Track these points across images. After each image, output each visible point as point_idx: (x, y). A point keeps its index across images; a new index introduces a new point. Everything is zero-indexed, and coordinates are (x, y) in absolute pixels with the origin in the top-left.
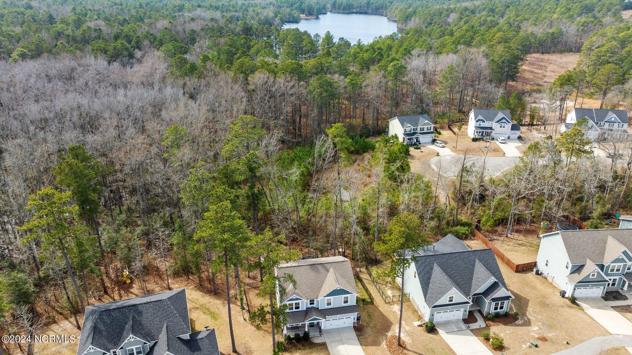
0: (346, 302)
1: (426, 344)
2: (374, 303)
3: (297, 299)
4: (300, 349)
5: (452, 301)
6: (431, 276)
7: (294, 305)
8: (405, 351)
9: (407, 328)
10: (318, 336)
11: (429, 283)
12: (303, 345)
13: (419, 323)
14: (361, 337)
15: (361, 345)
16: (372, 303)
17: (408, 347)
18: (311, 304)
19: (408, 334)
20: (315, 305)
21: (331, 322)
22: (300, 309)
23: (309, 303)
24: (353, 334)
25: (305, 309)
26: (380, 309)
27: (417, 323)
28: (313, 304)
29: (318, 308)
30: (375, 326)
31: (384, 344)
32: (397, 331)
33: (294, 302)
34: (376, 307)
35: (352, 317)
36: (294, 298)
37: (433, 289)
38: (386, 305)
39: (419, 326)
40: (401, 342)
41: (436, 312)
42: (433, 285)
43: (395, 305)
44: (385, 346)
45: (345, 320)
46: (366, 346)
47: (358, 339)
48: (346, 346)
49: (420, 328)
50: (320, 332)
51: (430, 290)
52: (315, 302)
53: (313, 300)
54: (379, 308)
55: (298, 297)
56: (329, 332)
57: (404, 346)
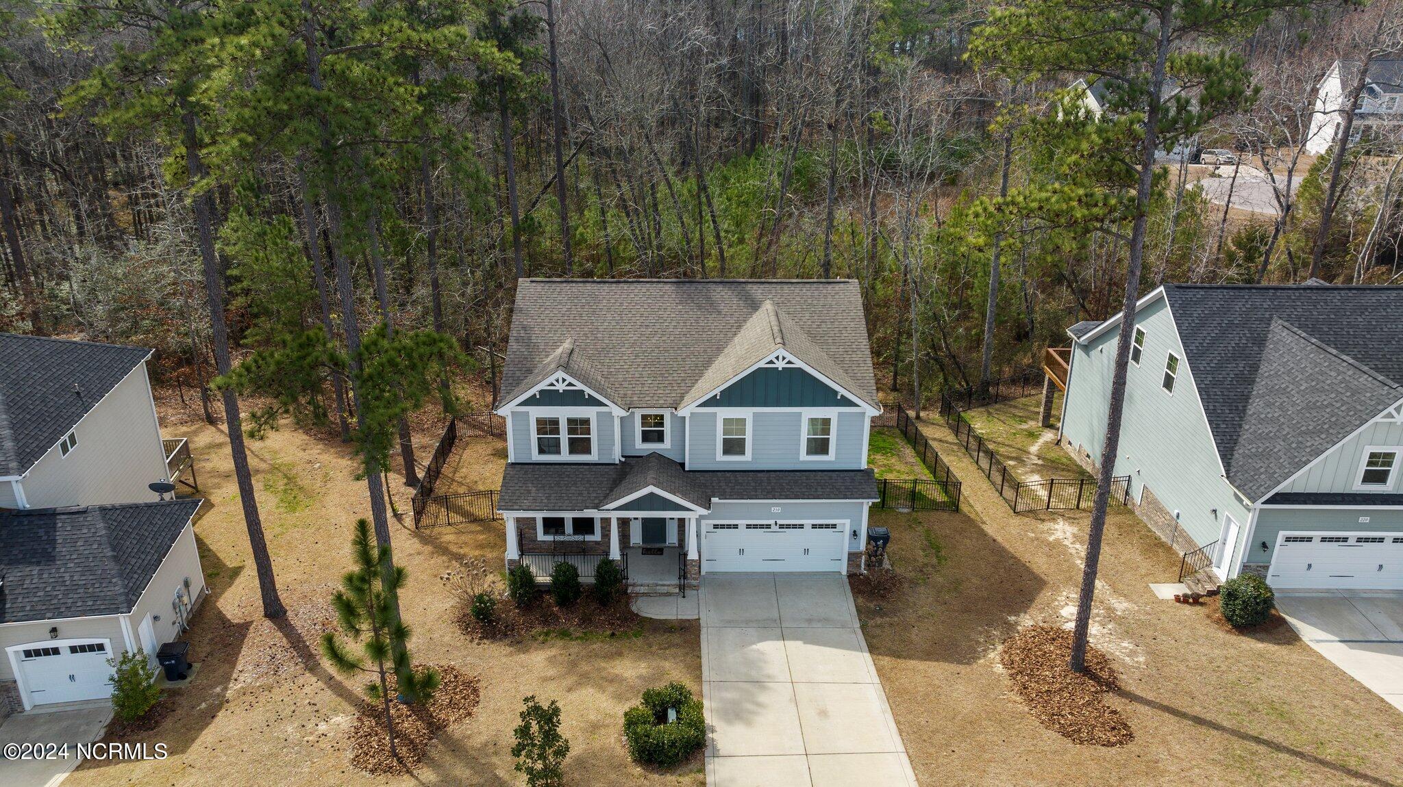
0: (819, 446)
1: (1232, 677)
2: (964, 507)
3: (575, 398)
4: (564, 634)
5: (1381, 477)
6: (1255, 368)
7: (563, 427)
8: (1112, 701)
9: (1121, 606)
10: (668, 594)
11: (1246, 398)
12: (586, 621)
13: (1182, 589)
14: (879, 620)
15: (872, 649)
16: (953, 506)
17: (1129, 682)
18: (646, 437)
19: (1125, 627)
20: (665, 447)
21: (742, 537)
22: (593, 457)
23: (638, 429)
24: (845, 606)
25: (616, 456)
26: (990, 529)
27: (1168, 591)
28: (660, 437)
29: (682, 465)
30: (955, 585)
31: (994, 660)
32: (1069, 611)
33: (563, 413)
34: (968, 520)
35: (846, 524)
36: (561, 387)
37: (1273, 420)
38: (1016, 521)
39: (1183, 600)
40: (1088, 656)
41: (1282, 534)
42: (1269, 405)
43: (1061, 522)
44: (999, 668)
45: (808, 537)
46: (897, 655)
47: (863, 628)
48: (795, 646)
49: (1187, 610)
50: (683, 575)
51: (1249, 429)
52: (667, 429)
53: (660, 420)
54: (985, 527)
55: (579, 386)
56: (729, 584)
57: (1105, 675)
